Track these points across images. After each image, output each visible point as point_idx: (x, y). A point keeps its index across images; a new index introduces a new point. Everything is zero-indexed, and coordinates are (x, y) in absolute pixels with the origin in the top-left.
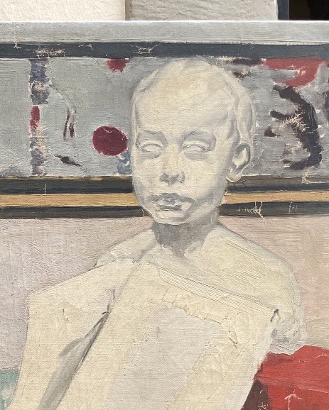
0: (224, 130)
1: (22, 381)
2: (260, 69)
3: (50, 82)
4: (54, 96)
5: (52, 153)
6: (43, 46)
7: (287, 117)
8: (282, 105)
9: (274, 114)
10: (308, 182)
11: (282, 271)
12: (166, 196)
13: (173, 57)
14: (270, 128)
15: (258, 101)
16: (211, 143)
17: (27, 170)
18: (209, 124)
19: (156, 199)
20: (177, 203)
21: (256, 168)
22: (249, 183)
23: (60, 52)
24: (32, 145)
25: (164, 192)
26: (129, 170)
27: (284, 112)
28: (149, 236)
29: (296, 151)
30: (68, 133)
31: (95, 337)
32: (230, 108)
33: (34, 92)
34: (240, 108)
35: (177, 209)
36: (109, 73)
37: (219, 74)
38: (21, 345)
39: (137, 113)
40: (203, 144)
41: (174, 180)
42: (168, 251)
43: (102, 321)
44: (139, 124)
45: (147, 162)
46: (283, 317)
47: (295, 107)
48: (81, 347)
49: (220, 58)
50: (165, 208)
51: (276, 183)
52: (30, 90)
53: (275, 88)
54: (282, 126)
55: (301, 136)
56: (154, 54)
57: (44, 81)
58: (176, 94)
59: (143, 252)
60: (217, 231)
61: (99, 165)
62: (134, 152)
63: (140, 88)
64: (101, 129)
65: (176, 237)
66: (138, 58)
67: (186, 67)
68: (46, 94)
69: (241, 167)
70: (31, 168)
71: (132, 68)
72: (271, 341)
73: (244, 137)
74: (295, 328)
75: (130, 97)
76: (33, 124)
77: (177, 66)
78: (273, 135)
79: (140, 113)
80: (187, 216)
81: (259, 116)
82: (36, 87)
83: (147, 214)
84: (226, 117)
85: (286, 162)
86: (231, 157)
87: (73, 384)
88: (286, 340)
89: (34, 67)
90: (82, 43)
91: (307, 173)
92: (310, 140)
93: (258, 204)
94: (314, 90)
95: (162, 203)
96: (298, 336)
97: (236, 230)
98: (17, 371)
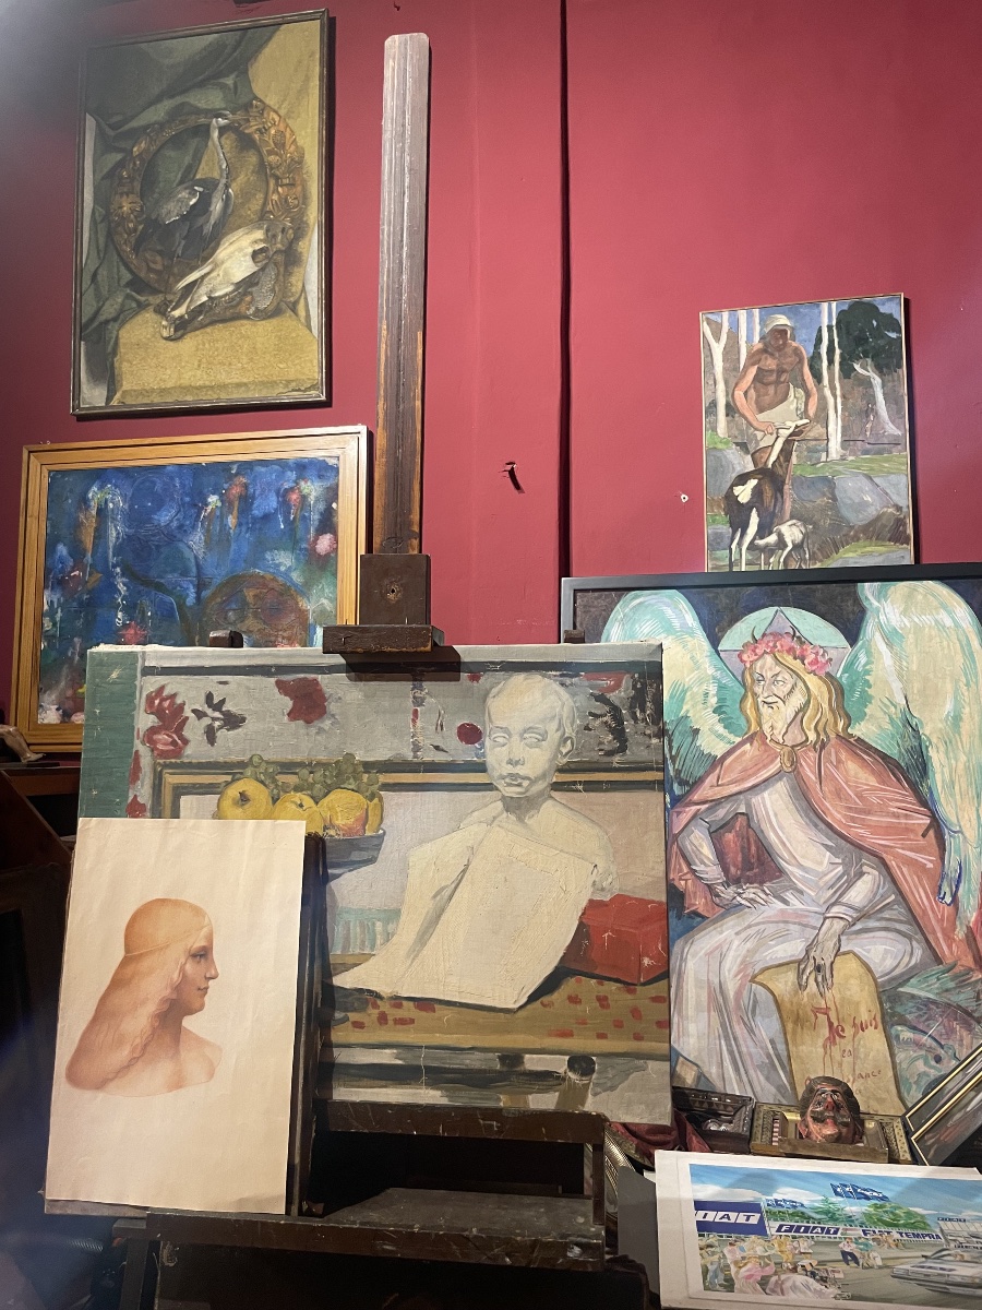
0: (554, 725)
1: (403, 918)
2: (580, 680)
3: (426, 691)
4: (430, 701)
5: (428, 742)
6: (421, 664)
7: (601, 716)
8: (597, 707)
9: (591, 714)
10: (618, 765)
11: (599, 835)
12: (511, 775)
14: (588, 724)
16: (544, 735)
17: (410, 756)
18: (543, 721)
19: (503, 778)
20: (519, 781)
22: (572, 766)
23: (433, 668)
24: (412, 737)
25: (510, 772)
26: (484, 755)
27: (598, 712)
28: (500, 804)
29: (608, 742)
30: (439, 728)
31: (458, 884)
32: (558, 710)
33: (414, 697)
35: (519, 785)
36: (469, 683)
37: (549, 684)
38: (403, 889)
39: (489, 713)
40: (538, 736)
41: (517, 763)
42: (513, 817)
43: (464, 871)
44: (491, 721)
45: (497, 750)
46: (601, 871)
47: (606, 709)
48: (446, 893)
50: (509, 785)
51: (594, 766)
52: (411, 697)
53: (592, 694)
54: (598, 722)
55: (612, 731)
56: (501, 670)
57: (421, 690)
58: (519, 698)
59: (494, 818)
60: (550, 802)
61: (461, 752)
62: (488, 743)
63: (491, 695)
64: (463, 725)
65: (519, 808)
66: (490, 673)
67: (526, 679)
68: (423, 699)
69: (567, 754)
70: (412, 754)
71: (486, 680)
72: (592, 890)
73: (569, 731)
74: (610, 880)
75: (484, 701)
76: (414, 721)
77: (519, 679)
78: (590, 730)
80: (527, 791)
82: (416, 694)
83: (497, 789)
84: (555, 716)
85: (601, 750)
86: (559, 745)
87: (441, 921)
88: (603, 889)
90: (449, 662)
91: (617, 758)
92: (619, 733)
93: (580, 782)
94: (620, 695)
95: (507, 780)
96: (613, 886)
97: (563, 802)
98: (400, 911)
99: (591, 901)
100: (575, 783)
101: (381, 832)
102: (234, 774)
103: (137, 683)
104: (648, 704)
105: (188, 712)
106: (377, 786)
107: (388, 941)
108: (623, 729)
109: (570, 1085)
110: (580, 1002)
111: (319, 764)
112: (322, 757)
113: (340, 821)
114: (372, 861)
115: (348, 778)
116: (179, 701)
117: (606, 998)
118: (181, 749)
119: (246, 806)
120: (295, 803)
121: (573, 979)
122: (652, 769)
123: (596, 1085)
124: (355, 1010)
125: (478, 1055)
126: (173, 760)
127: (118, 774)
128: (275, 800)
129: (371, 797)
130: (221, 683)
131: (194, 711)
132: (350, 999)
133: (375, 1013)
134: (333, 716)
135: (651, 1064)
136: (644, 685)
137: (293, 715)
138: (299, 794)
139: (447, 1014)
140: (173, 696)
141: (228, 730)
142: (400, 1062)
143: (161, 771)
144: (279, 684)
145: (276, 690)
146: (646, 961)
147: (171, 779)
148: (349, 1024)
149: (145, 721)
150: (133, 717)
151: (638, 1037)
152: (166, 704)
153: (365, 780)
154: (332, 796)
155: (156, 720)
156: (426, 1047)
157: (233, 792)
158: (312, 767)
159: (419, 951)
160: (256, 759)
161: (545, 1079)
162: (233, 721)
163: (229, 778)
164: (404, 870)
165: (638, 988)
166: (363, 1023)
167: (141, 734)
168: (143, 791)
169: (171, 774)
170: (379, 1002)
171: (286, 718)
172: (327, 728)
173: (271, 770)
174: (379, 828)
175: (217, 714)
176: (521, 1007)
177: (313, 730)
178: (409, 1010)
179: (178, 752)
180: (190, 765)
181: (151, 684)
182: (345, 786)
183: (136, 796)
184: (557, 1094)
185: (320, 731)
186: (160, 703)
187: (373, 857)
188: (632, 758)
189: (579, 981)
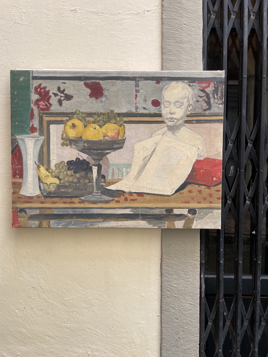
0: (186, 100)
1: (133, 167)
2: (196, 84)
3: (140, 87)
4: (141, 91)
5: (141, 106)
6: (138, 77)
7: (203, 97)
8: (201, 94)
9: (199, 96)
10: (208, 114)
11: (201, 138)
12: (170, 118)
13: (173, 81)
14: (198, 100)
15: (195, 93)
16: (182, 104)
17: (134, 111)
18: (182, 99)
19: (168, 119)
20: (173, 120)
21: (194, 110)
22: (192, 115)
23: (143, 79)
24: (135, 104)
25: (170, 117)
26: (161, 111)
27: (202, 96)
28: (166, 128)
29: (205, 106)
30: (145, 100)
31: (152, 155)
32: (187, 95)
33: (136, 90)
34: (190, 95)
35: (173, 121)
36: (156, 85)
37: (185, 85)
38: (133, 157)
39: (163, 96)
40: (180, 104)
41: (173, 114)
42: (171, 133)
43: (154, 151)
44: (164, 99)
45: (166, 109)
46: (200, 150)
47: (205, 94)
48: (148, 158)
49: (185, 81)
50: (170, 121)
51: (199, 115)
52: (135, 89)
53: (200, 89)
54: (201, 99)
55: (206, 102)
56: (168, 80)
57: (138, 87)
58: (174, 91)
59: (164, 133)
60: (184, 127)
61: (153, 110)
62: (162, 106)
63: (164, 89)
64: (154, 100)
65: (173, 129)
66: (163, 81)
67: (176, 83)
68: (139, 91)
69: (190, 110)
70: (135, 110)
71: (162, 83)
72: (197, 156)
73: (191, 102)
74: (203, 153)
75: (161, 91)
76: (136, 98)
77: (174, 83)
78: (199, 102)
79: (164, 95)
80: (176, 123)
81: (195, 97)
82: (136, 88)
83: (165, 123)
84: (186, 97)
85: (202, 109)
86: (188, 108)
87: (146, 168)
88: (201, 156)
89: (136, 83)
90: (149, 77)
91: (207, 112)
92: (208, 103)
93: (195, 120)
94: (210, 90)
95: (169, 120)
96: (204, 155)
97: (188, 127)
98: (131, 164)
99: (197, 160)
100: (193, 121)
101: (124, 138)
102: (70, 117)
103: (31, 82)
104: (219, 93)
105: (51, 94)
106: (122, 122)
107: (128, 174)
108: (210, 102)
109: (188, 218)
110: (192, 192)
111: (101, 114)
112: (102, 111)
113: (109, 134)
114: (121, 148)
115: (112, 119)
116: (47, 89)
117: (201, 191)
118: (49, 107)
119: (75, 128)
120: (93, 128)
121: (190, 185)
122: (219, 116)
123: (197, 218)
124: (116, 197)
125: (158, 210)
126: (46, 112)
127: (26, 117)
128: (85, 126)
129: (121, 126)
130: (63, 83)
131: (53, 93)
132: (115, 193)
133: (123, 198)
134: (106, 96)
135: (215, 211)
136: (218, 86)
137: (91, 96)
138: (94, 124)
139: (148, 197)
140: (45, 88)
141: (67, 101)
142: (132, 213)
143: (42, 116)
144: (85, 84)
145: (84, 86)
146: (215, 179)
147: (46, 119)
148: (114, 202)
149: (34, 97)
150: (29, 96)
151: (211, 203)
152: (42, 91)
153: (118, 120)
154: (106, 125)
155: (39, 97)
156: (141, 208)
157: (70, 123)
158: (99, 115)
159: (138, 177)
160: (78, 112)
161: (180, 217)
162: (69, 97)
163: (68, 118)
164: (133, 150)
165: (212, 187)
166: (119, 201)
167: (33, 101)
168: (36, 123)
169: (46, 117)
170: (125, 194)
171: (88, 97)
172: (104, 101)
173: (83, 116)
174: (123, 136)
175: (62, 95)
176: (173, 194)
177: (99, 101)
178: (135, 197)
179: (48, 108)
180: (53, 113)
181: (36, 83)
182: (111, 122)
183: (33, 125)
184: (184, 221)
185: (101, 101)
186: (40, 90)
187: (122, 146)
188: (212, 112)
189: (192, 186)
